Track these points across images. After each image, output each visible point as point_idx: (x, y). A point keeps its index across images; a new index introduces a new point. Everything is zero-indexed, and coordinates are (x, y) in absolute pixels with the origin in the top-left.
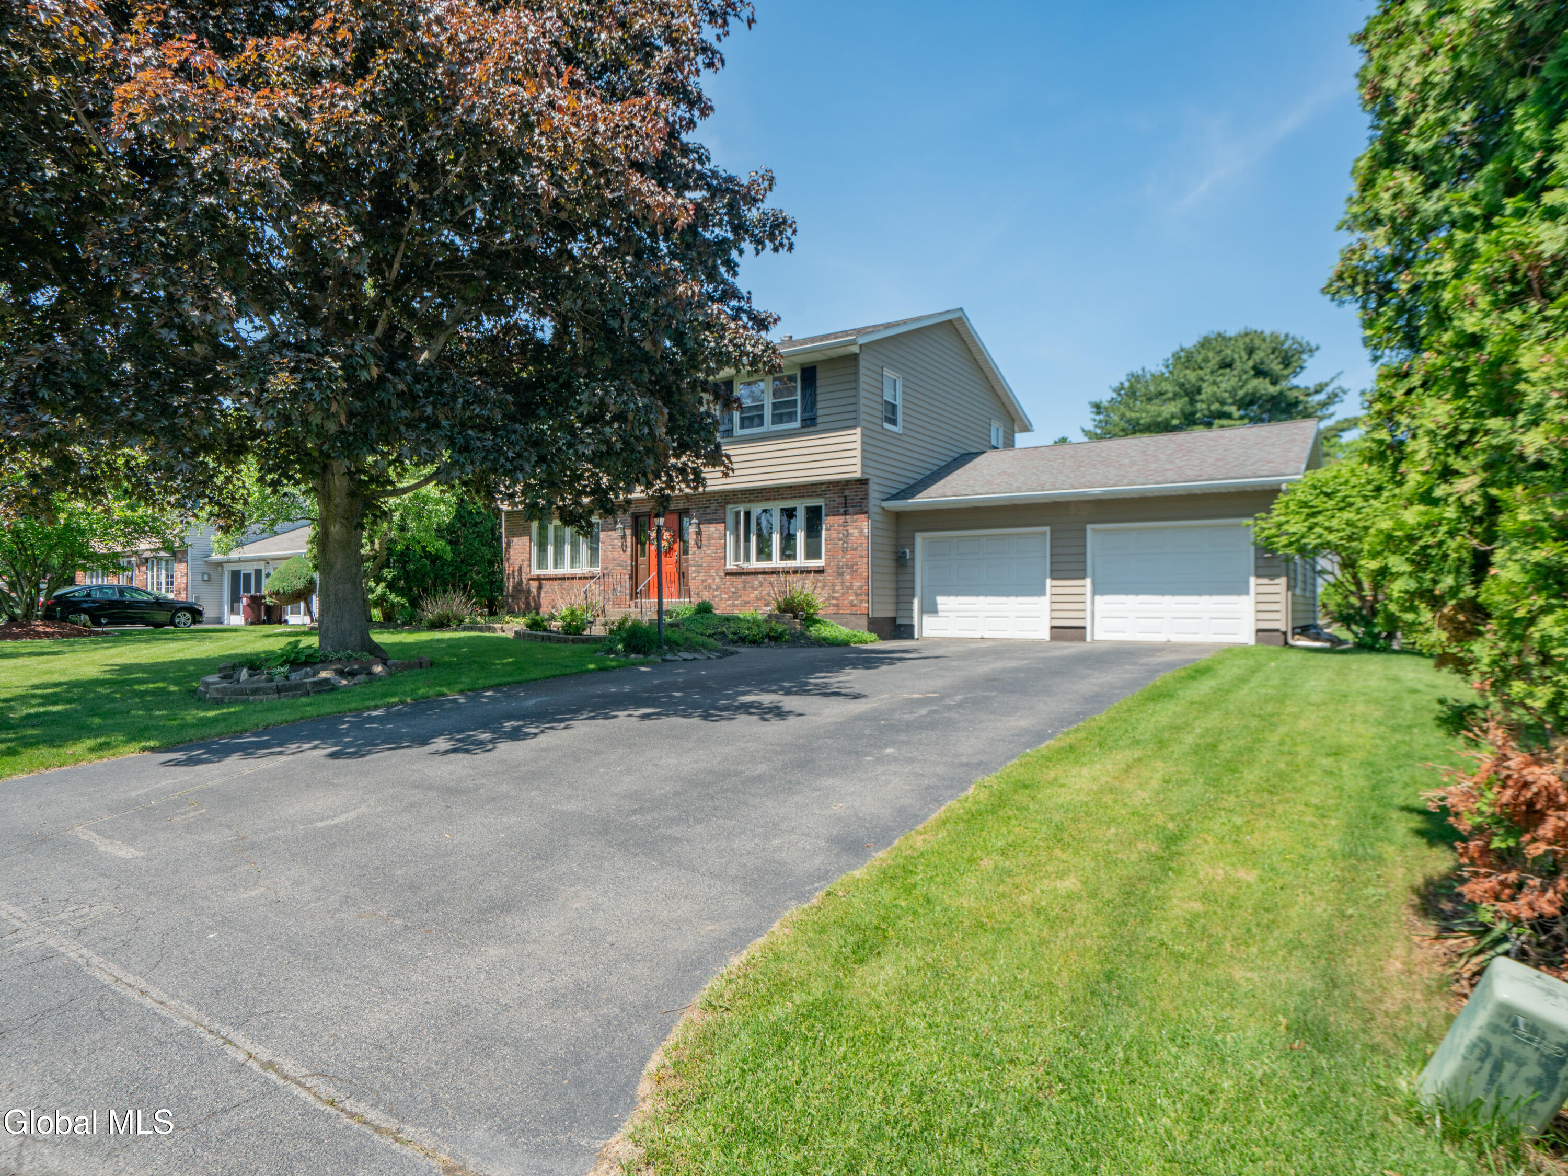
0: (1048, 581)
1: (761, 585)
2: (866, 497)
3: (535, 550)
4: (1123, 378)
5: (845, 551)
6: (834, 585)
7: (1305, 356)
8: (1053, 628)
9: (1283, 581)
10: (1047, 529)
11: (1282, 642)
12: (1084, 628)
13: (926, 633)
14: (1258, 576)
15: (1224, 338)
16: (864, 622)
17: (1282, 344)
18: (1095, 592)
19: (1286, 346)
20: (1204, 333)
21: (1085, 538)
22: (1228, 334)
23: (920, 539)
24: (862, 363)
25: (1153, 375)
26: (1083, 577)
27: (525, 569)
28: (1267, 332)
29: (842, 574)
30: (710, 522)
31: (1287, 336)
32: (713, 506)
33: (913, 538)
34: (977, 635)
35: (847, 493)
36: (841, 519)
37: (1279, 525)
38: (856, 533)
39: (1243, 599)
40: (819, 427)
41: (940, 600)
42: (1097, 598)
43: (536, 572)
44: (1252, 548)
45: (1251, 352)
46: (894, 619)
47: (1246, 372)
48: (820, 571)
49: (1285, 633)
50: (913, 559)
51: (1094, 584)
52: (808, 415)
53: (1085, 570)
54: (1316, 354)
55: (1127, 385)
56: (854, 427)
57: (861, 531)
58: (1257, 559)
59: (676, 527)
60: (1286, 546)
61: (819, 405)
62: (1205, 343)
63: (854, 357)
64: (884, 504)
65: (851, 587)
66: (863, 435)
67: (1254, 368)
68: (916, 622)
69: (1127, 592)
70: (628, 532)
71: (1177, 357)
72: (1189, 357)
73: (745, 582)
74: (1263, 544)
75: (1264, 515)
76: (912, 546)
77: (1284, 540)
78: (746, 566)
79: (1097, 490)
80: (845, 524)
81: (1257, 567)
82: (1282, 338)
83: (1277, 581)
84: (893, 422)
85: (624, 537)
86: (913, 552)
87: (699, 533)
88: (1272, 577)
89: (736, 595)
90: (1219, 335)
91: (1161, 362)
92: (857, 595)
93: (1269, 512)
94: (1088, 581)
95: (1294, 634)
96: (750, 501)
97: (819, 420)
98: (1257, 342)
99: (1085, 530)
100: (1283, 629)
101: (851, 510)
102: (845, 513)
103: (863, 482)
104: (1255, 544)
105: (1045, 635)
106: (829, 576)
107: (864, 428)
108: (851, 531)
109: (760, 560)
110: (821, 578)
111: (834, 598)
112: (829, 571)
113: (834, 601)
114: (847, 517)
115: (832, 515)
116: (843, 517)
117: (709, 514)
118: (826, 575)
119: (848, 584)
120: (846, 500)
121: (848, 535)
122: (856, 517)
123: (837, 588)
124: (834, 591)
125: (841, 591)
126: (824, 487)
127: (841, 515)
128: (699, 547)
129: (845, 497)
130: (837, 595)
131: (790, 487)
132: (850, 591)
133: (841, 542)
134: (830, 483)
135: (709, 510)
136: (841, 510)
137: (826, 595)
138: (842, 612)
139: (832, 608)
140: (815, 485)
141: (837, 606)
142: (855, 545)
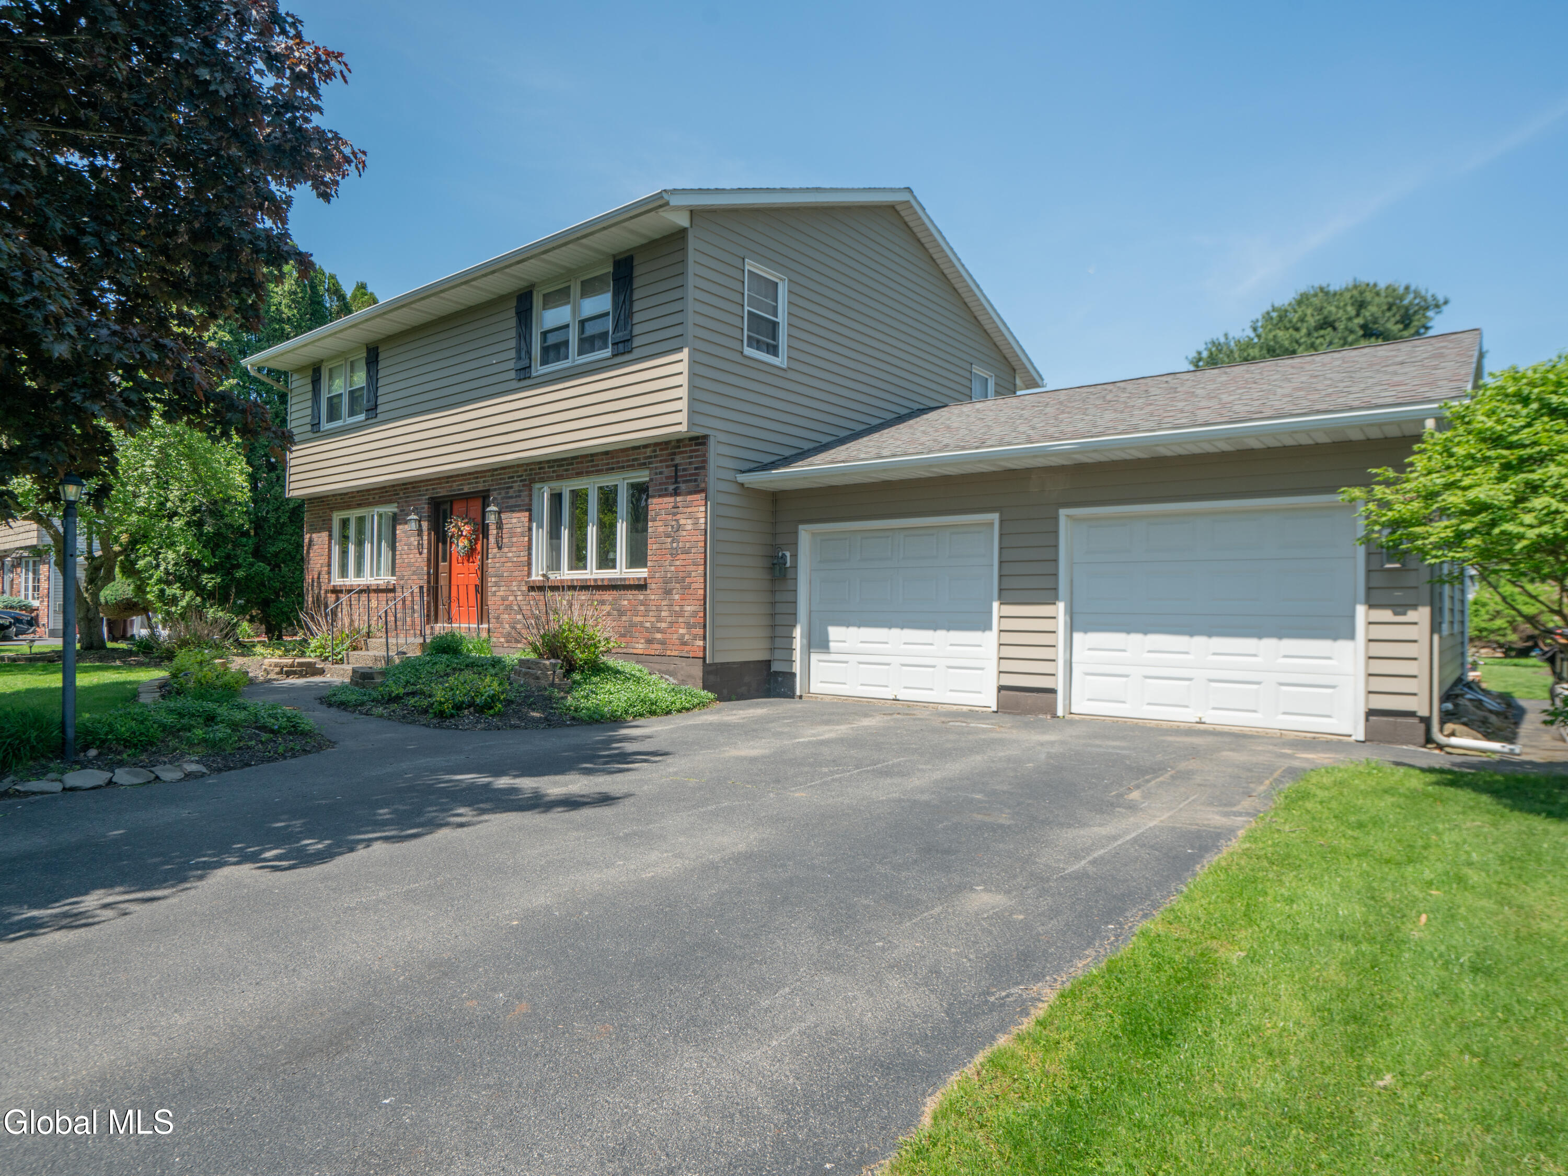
0: (996, 605)
2: (703, 466)
3: (336, 550)
4: (1202, 347)
5: (674, 554)
6: (659, 609)
7: (1430, 314)
8: (1001, 688)
9: (1422, 615)
10: (995, 517)
11: (1422, 740)
12: (1053, 691)
13: (816, 687)
14: (1372, 605)
15: (1327, 294)
16: (697, 671)
17: (1401, 298)
18: (1072, 627)
19: (1406, 302)
20: (1303, 288)
21: (1056, 532)
22: (1332, 289)
23: (806, 535)
24: (692, 243)
25: (1238, 342)
26: (1052, 600)
27: (324, 577)
28: (1382, 285)
29: (669, 592)
30: (512, 509)
31: (1407, 288)
32: (516, 485)
33: (796, 533)
34: (888, 693)
35: (678, 460)
36: (671, 502)
37: (1430, 496)
38: (688, 524)
39: (1343, 647)
40: (636, 354)
41: (834, 632)
42: (1077, 636)
43: (337, 581)
44: (1361, 551)
45: (1361, 305)
46: (768, 663)
47: (1352, 332)
48: (641, 586)
49: (1427, 721)
50: (795, 567)
51: (1071, 613)
52: (620, 335)
53: (1056, 589)
54: (1445, 309)
55: (1205, 354)
56: (679, 349)
57: (697, 521)
58: (1369, 572)
59: (479, 519)
60: (1447, 544)
61: (637, 318)
62: (1303, 300)
63: (680, 235)
64: (741, 478)
65: (680, 614)
66: (693, 362)
67: (1364, 327)
68: (797, 668)
69: (1128, 629)
70: (425, 525)
71: (1267, 317)
72: (1283, 314)
74: (1384, 537)
75: (1391, 473)
76: (794, 545)
77: (1440, 530)
78: (554, 576)
79: (1067, 444)
80: (675, 510)
81: (1369, 589)
82: (1401, 290)
83: (1412, 615)
84: (773, 350)
85: (420, 531)
86: (795, 556)
87: (500, 526)
88: (1400, 608)
90: (1322, 289)
91: (1247, 326)
92: (689, 626)
93: (1401, 468)
94: (1061, 606)
95: (1442, 723)
96: (560, 477)
97: (636, 342)
98: (1368, 296)
99: (1056, 518)
100: (1424, 712)
101: (683, 487)
102: (676, 493)
103: (699, 442)
104: (1367, 541)
105: (989, 699)
106: (653, 595)
107: (693, 351)
108: (682, 522)
109: (571, 568)
110: (642, 597)
111: (659, 630)
112: (653, 586)
113: (659, 636)
114: (679, 499)
115: (660, 496)
116: (672, 499)
117: (511, 497)
118: (648, 592)
119: (677, 608)
120: (676, 471)
121: (679, 527)
122: (689, 498)
123: (663, 614)
124: (659, 619)
125: (669, 619)
126: (648, 451)
127: (671, 495)
128: (500, 548)
129: (676, 466)
130: (663, 625)
131: (607, 453)
132: (681, 620)
133: (669, 540)
134: (656, 444)
135: (511, 492)
136: (671, 487)
137: (648, 625)
138: (669, 653)
139: (656, 646)
140: (638, 448)
141: (663, 643)
142: (688, 545)
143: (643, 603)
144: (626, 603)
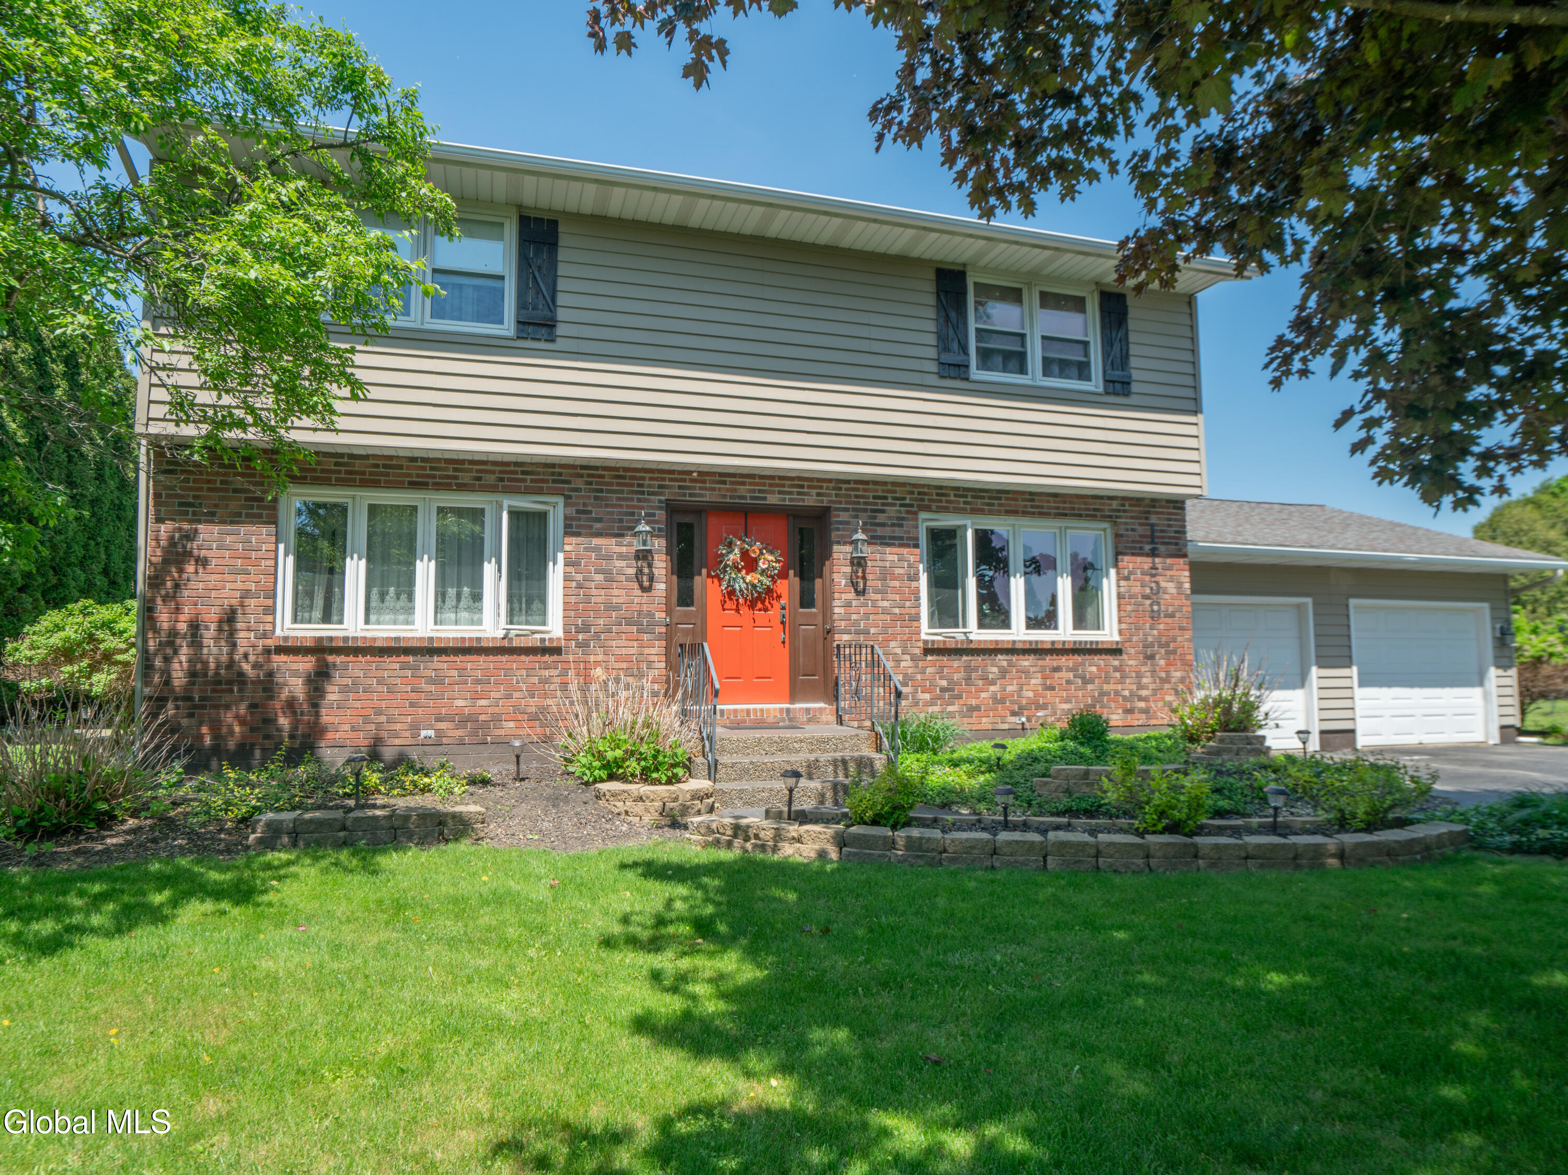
0: (1314, 670)
1: (1003, 672)
2: (1182, 531)
3: (290, 564)
5: (1155, 617)
6: (1139, 676)
8: (1323, 732)
10: (1309, 601)
12: (1354, 731)
14: (1496, 664)
18: (1362, 684)
21: (1348, 616)
26: (1350, 665)
27: (254, 618)
29: (1151, 657)
30: (880, 541)
32: (892, 511)
35: (1154, 519)
36: (1145, 563)
38: (1171, 587)
40: (1133, 400)
42: (1365, 691)
43: (293, 629)
48: (1106, 651)
51: (1360, 674)
52: (1116, 374)
53: (1351, 656)
56: (1193, 412)
57: (1179, 585)
59: (798, 546)
61: (1134, 362)
63: (1185, 298)
65: (1166, 680)
73: (968, 669)
78: (958, 637)
80: (1153, 572)
81: (1495, 656)
83: (1509, 672)
85: (642, 555)
87: (858, 563)
88: (1506, 667)
89: (950, 693)
92: (1177, 693)
94: (1355, 669)
99: (1348, 605)
101: (1162, 548)
102: (1153, 553)
103: (1175, 506)
106: (1129, 660)
108: (1163, 584)
109: (981, 625)
110: (1116, 663)
111: (1141, 699)
112: (1132, 651)
113: (1142, 705)
114: (1157, 560)
115: (1133, 554)
116: (1149, 560)
117: (883, 525)
118: (1125, 657)
119: (1163, 675)
120: (1153, 531)
121: (1158, 590)
122: (1169, 561)
123: (1144, 680)
124: (1141, 687)
125: (1151, 686)
126: (1115, 505)
127: (1148, 555)
128: (860, 593)
129: (1152, 525)
130: (1144, 693)
131: (1056, 495)
132: (1166, 686)
133: (1148, 602)
134: (1124, 498)
135: (881, 518)
136: (1147, 548)
137: (1127, 693)
138: (1153, 722)
139: (1137, 715)
140: (1101, 497)
141: (1146, 711)
142: (1171, 609)
143: (1116, 669)
144: (1094, 669)
